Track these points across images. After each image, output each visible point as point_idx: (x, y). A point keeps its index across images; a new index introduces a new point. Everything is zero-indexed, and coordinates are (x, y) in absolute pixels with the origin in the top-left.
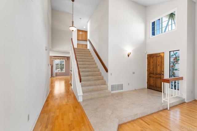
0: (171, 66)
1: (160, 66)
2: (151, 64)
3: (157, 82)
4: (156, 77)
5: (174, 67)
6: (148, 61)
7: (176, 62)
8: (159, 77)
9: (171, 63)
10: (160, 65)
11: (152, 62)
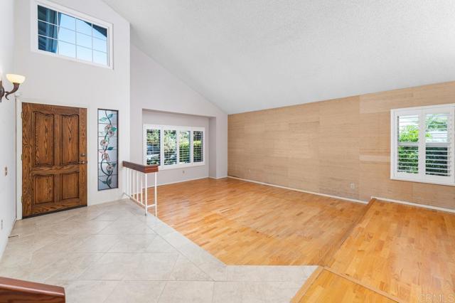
0: (100, 142)
1: (75, 141)
2: (42, 135)
3: (64, 187)
4: (60, 172)
5: (107, 143)
6: (24, 126)
7: (111, 133)
8: (72, 170)
9: (100, 135)
10: (76, 139)
11: (46, 131)
